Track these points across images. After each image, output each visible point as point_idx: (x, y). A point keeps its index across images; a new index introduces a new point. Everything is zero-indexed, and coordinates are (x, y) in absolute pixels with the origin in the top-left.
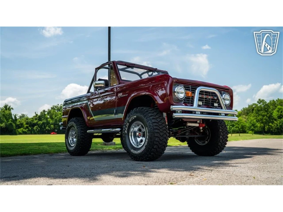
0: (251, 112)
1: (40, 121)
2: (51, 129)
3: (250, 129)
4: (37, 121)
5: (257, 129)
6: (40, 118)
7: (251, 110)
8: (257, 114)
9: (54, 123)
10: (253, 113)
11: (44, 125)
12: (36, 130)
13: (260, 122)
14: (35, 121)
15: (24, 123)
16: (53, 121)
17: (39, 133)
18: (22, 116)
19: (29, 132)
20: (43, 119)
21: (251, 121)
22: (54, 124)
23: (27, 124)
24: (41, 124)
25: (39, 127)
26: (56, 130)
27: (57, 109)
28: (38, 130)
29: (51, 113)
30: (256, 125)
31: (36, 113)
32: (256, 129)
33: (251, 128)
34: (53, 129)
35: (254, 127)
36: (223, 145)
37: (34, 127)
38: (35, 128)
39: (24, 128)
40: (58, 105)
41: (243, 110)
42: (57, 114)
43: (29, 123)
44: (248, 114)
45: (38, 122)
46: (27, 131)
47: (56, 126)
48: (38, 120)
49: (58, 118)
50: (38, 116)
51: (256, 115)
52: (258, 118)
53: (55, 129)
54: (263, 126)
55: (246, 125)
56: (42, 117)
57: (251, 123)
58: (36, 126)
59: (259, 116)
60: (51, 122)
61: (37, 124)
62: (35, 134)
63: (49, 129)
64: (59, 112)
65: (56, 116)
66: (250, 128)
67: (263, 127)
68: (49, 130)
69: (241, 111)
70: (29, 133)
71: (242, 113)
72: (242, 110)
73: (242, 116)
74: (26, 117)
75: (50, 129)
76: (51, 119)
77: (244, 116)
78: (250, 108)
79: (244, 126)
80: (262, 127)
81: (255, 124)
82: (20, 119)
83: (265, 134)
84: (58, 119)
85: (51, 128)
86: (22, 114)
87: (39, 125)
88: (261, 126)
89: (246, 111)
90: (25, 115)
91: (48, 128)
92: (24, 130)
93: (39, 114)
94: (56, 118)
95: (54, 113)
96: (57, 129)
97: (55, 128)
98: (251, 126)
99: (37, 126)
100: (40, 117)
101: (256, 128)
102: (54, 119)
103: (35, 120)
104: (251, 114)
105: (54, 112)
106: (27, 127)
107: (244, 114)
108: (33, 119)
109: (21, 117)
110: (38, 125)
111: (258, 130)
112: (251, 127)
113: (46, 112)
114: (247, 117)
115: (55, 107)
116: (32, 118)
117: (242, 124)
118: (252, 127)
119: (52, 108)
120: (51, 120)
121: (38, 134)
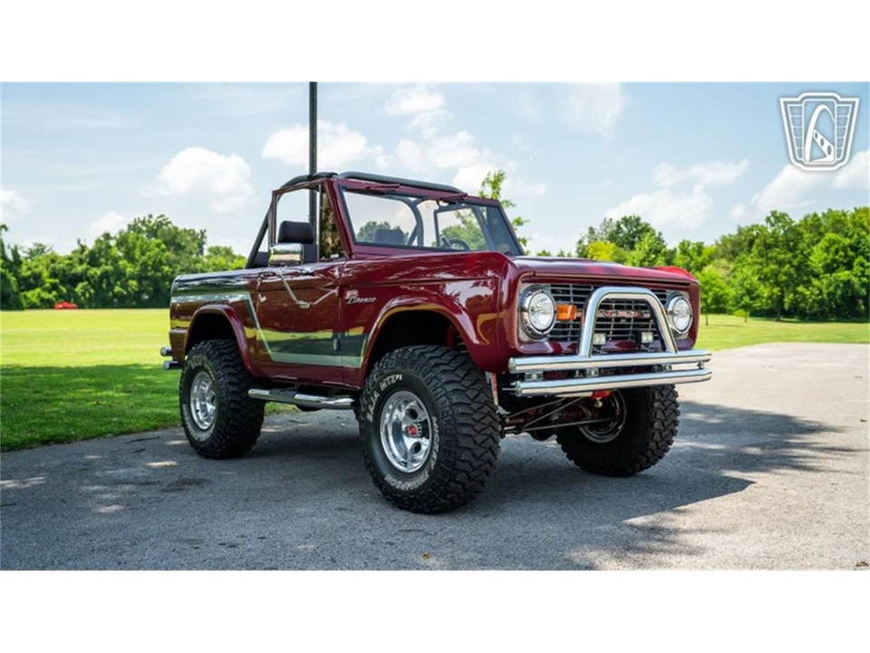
0: (745, 249)
1: (94, 266)
2: (129, 292)
3: (740, 305)
4: (84, 266)
5: (759, 304)
6: (93, 259)
7: (746, 244)
8: (762, 256)
9: (138, 275)
10: (752, 255)
11: (108, 280)
12: (84, 294)
13: (772, 281)
14: (79, 269)
15: (45, 274)
16: (136, 266)
17: (93, 305)
18: (38, 250)
20: (103, 260)
21: (745, 279)
22: (140, 278)
23: (54, 275)
24: (96, 278)
25: (93, 287)
26: (146, 297)
27: (147, 231)
28: (90, 293)
29: (127, 242)
30: (757, 292)
31: (82, 243)
32: (757, 304)
33: (743, 303)
34: (136, 292)
35: (752, 299)
36: (666, 436)
37: (75, 286)
38: (79, 288)
39: (44, 290)
40: (151, 216)
41: (720, 242)
42: (148, 247)
43: (61, 273)
44: (734, 254)
45: (87, 269)
46: (54, 299)
47: (144, 283)
48: (89, 263)
49: (150, 258)
50: (86, 252)
51: (760, 260)
52: (766, 270)
53: (140, 292)
54: (780, 294)
55: (727, 294)
56: (100, 256)
57: (742, 285)
58: (82, 281)
59: (768, 265)
60: (129, 270)
61: (84, 278)
62: (81, 306)
63: (122, 293)
64: (153, 239)
65: (143, 254)
66: (738, 301)
67: (778, 296)
68: (125, 296)
69: (715, 247)
71: (716, 253)
72: (717, 244)
73: (716, 261)
74: (50, 253)
75: (125, 293)
76: (129, 262)
77: (724, 262)
78: (743, 238)
79: (721, 296)
80: (775, 296)
81: (756, 289)
82: (29, 261)
83: (782, 318)
84: (150, 263)
85: (130, 289)
86: (35, 244)
87: (92, 282)
88: (773, 294)
89: (729, 246)
90: (45, 247)
91: (121, 290)
92: (46, 295)
93: (91, 245)
94: (144, 258)
95: (139, 242)
96: (148, 294)
97: (142, 289)
98: (743, 295)
99: (86, 283)
100: (92, 254)
101: (757, 301)
102: (137, 261)
103: (77, 265)
104: (745, 256)
105: (138, 238)
106: (54, 287)
107: (723, 257)
108: (71, 261)
109: (32, 253)
110: (88, 279)
111: (764, 307)
112: (742, 299)
113: (112, 239)
114: (732, 266)
115: (139, 225)
116: (70, 259)
117: (717, 290)
118: (747, 299)
119: (131, 227)
120: (129, 265)
121: (90, 308)
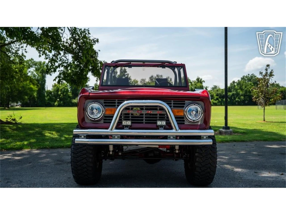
1: (230, 92)
2: (240, 100)
9: (244, 94)
11: (234, 96)
15: (215, 95)
16: (243, 92)
17: (229, 105)
18: (215, 88)
19: (219, 103)
22: (244, 96)
23: (217, 95)
24: (230, 96)
25: (229, 99)
26: (247, 102)
27: (247, 80)
29: (240, 84)
34: (243, 100)
39: (214, 100)
40: (249, 75)
42: (247, 85)
43: (219, 94)
46: (217, 103)
47: (246, 97)
56: (232, 89)
60: (241, 93)
63: (238, 100)
64: (249, 82)
70: (219, 105)
74: (218, 88)
82: (212, 91)
84: (248, 90)
86: (214, 86)
90: (217, 86)
92: (215, 102)
95: (244, 84)
97: (245, 99)
100: (229, 88)
105: (244, 82)
106: (217, 99)
108: (222, 91)
109: (213, 89)
113: (235, 83)
115: (245, 78)
119: (242, 78)
120: (241, 91)
